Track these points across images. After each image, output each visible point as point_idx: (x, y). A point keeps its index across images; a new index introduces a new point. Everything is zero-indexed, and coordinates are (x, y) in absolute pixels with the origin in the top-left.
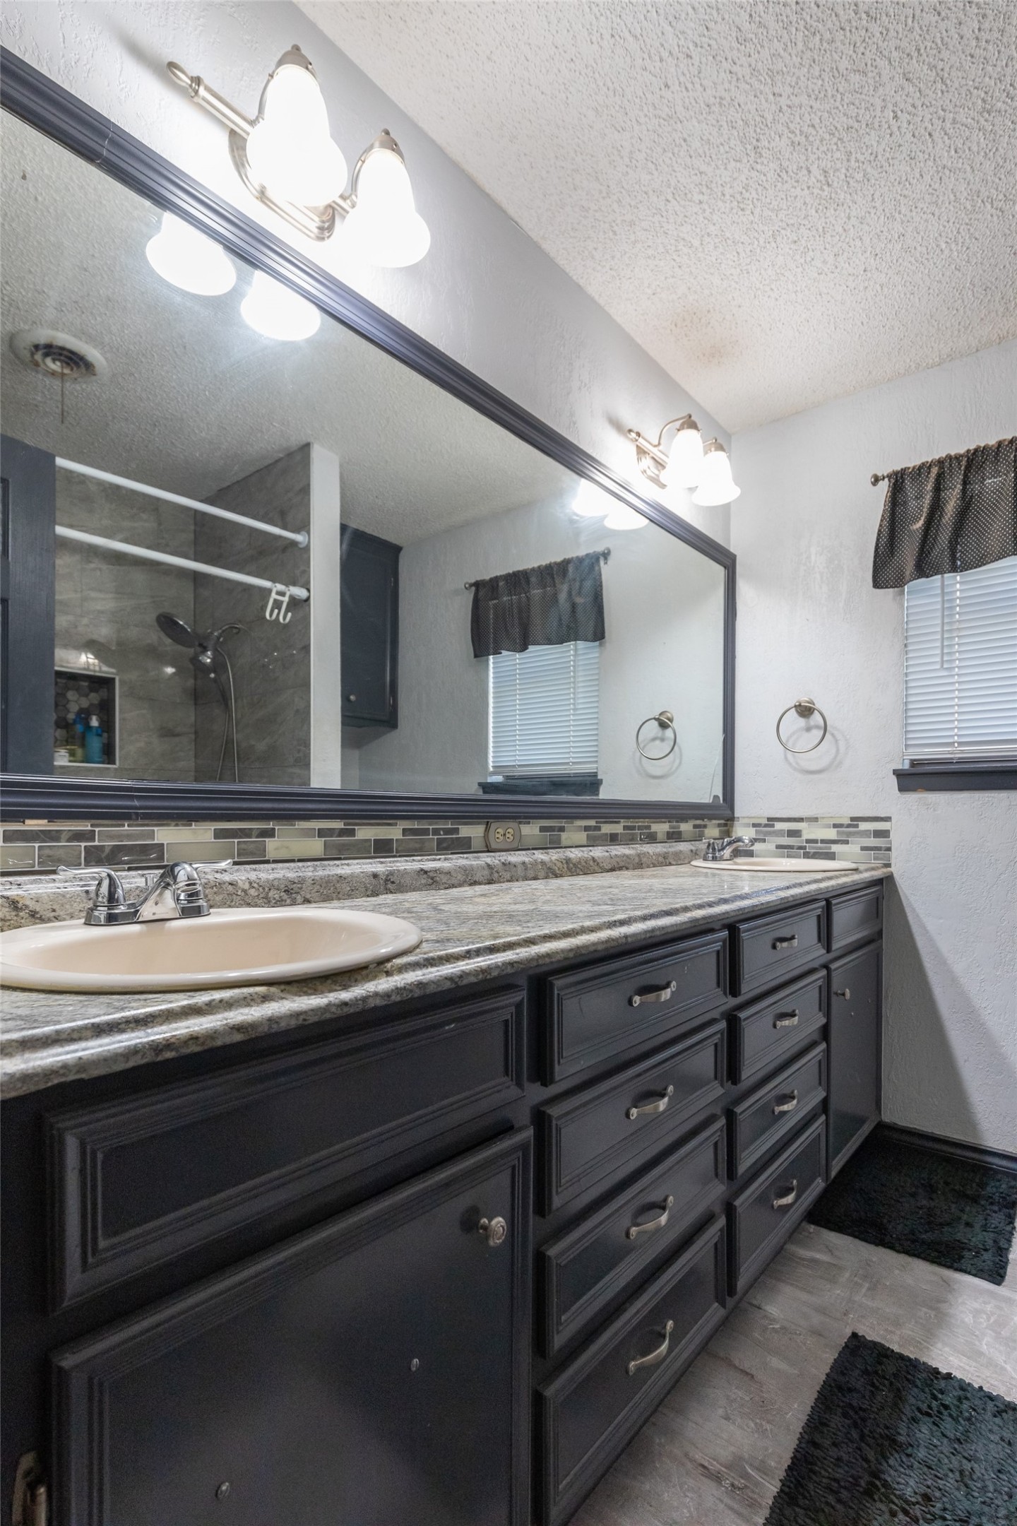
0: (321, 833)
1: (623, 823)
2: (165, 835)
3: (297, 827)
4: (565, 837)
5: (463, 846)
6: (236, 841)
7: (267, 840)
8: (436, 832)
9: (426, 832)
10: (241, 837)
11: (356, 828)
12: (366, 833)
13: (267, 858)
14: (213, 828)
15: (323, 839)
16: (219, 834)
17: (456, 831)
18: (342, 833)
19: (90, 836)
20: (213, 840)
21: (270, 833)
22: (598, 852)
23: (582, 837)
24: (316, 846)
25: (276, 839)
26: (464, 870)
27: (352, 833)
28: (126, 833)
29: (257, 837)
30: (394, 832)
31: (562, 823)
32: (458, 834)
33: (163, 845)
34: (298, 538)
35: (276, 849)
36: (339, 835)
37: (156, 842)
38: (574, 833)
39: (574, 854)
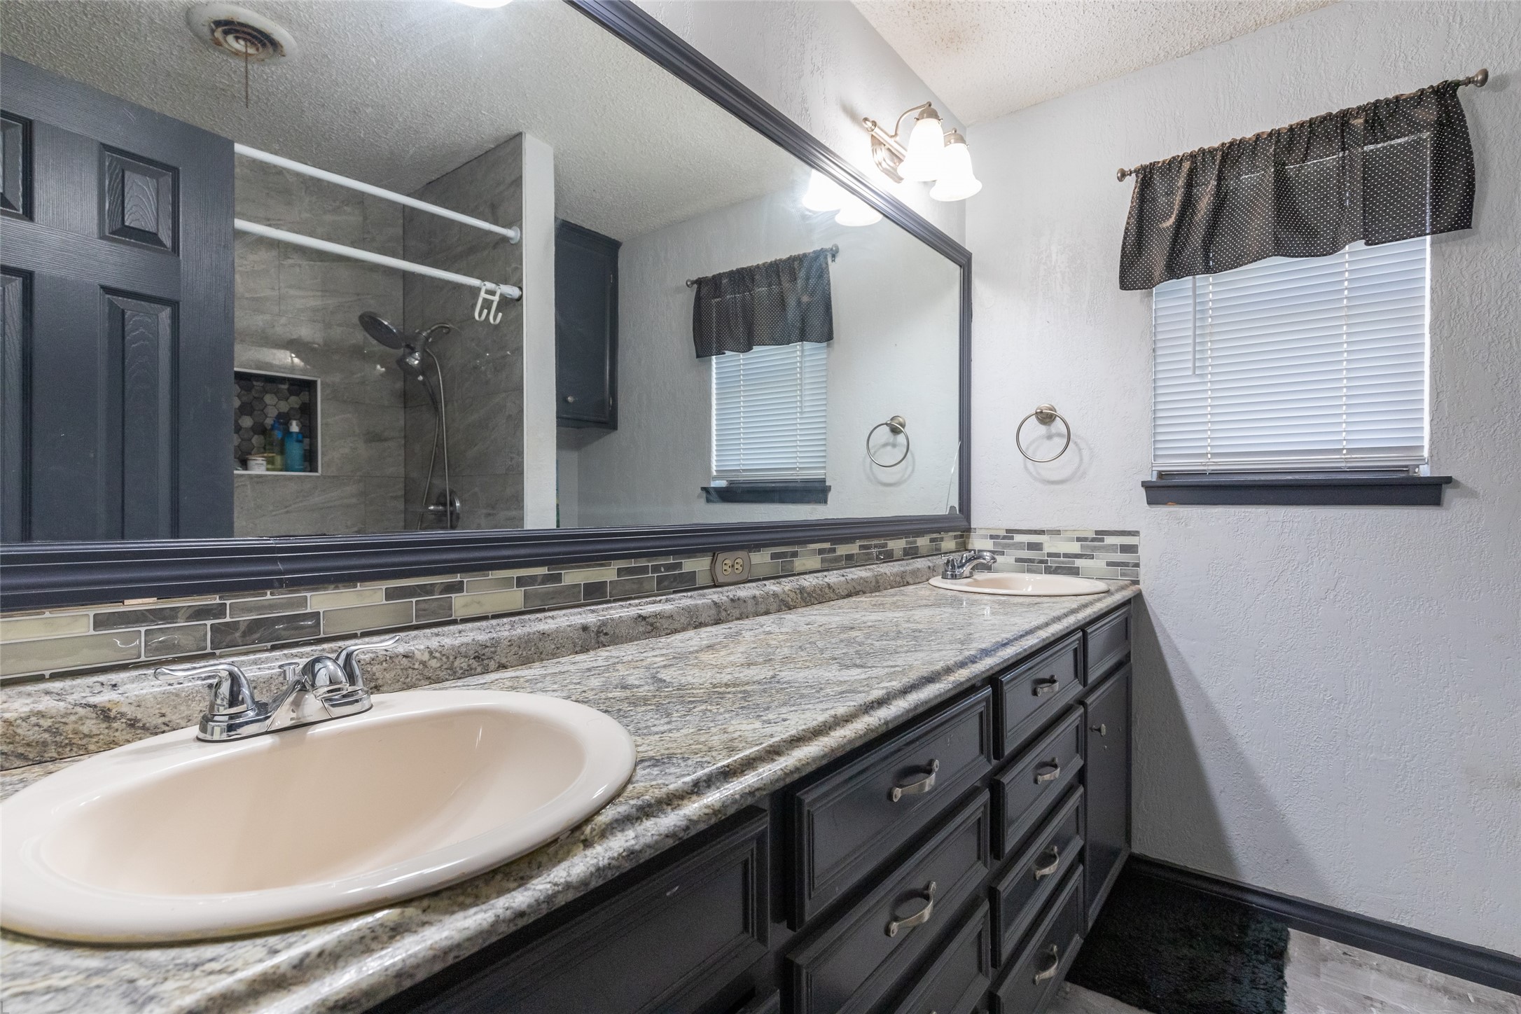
0: (521, 582)
1: (858, 543)
2: (319, 601)
3: (490, 577)
4: (799, 564)
5: (687, 583)
6: (414, 600)
7: (453, 596)
8: (656, 569)
9: (644, 570)
10: (420, 595)
11: (563, 572)
12: (575, 577)
13: (453, 618)
14: (384, 588)
15: (523, 589)
16: (390, 594)
17: (679, 566)
18: (547, 579)
19: (220, 611)
20: (384, 602)
21: (458, 588)
22: (833, 578)
23: (814, 562)
24: (515, 598)
25: (465, 593)
26: (688, 610)
27: (557, 578)
28: (266, 603)
29: (441, 593)
30: (607, 574)
31: (796, 549)
32: (681, 569)
33: (318, 613)
34: (510, 233)
35: (466, 606)
36: (543, 583)
37: (309, 610)
38: (807, 559)
39: (809, 582)
